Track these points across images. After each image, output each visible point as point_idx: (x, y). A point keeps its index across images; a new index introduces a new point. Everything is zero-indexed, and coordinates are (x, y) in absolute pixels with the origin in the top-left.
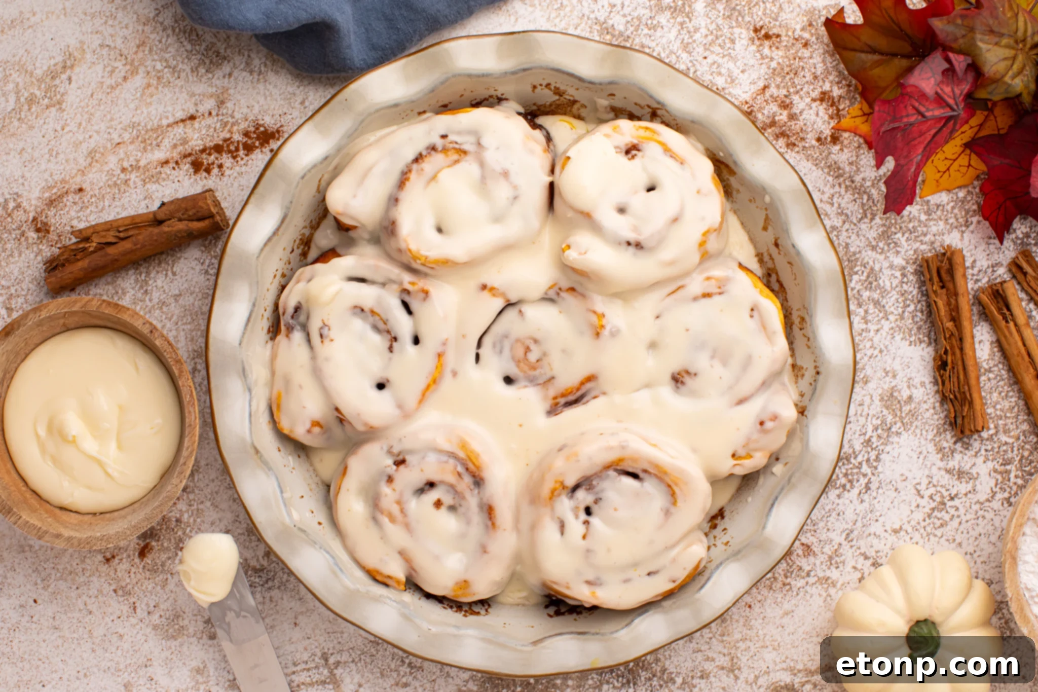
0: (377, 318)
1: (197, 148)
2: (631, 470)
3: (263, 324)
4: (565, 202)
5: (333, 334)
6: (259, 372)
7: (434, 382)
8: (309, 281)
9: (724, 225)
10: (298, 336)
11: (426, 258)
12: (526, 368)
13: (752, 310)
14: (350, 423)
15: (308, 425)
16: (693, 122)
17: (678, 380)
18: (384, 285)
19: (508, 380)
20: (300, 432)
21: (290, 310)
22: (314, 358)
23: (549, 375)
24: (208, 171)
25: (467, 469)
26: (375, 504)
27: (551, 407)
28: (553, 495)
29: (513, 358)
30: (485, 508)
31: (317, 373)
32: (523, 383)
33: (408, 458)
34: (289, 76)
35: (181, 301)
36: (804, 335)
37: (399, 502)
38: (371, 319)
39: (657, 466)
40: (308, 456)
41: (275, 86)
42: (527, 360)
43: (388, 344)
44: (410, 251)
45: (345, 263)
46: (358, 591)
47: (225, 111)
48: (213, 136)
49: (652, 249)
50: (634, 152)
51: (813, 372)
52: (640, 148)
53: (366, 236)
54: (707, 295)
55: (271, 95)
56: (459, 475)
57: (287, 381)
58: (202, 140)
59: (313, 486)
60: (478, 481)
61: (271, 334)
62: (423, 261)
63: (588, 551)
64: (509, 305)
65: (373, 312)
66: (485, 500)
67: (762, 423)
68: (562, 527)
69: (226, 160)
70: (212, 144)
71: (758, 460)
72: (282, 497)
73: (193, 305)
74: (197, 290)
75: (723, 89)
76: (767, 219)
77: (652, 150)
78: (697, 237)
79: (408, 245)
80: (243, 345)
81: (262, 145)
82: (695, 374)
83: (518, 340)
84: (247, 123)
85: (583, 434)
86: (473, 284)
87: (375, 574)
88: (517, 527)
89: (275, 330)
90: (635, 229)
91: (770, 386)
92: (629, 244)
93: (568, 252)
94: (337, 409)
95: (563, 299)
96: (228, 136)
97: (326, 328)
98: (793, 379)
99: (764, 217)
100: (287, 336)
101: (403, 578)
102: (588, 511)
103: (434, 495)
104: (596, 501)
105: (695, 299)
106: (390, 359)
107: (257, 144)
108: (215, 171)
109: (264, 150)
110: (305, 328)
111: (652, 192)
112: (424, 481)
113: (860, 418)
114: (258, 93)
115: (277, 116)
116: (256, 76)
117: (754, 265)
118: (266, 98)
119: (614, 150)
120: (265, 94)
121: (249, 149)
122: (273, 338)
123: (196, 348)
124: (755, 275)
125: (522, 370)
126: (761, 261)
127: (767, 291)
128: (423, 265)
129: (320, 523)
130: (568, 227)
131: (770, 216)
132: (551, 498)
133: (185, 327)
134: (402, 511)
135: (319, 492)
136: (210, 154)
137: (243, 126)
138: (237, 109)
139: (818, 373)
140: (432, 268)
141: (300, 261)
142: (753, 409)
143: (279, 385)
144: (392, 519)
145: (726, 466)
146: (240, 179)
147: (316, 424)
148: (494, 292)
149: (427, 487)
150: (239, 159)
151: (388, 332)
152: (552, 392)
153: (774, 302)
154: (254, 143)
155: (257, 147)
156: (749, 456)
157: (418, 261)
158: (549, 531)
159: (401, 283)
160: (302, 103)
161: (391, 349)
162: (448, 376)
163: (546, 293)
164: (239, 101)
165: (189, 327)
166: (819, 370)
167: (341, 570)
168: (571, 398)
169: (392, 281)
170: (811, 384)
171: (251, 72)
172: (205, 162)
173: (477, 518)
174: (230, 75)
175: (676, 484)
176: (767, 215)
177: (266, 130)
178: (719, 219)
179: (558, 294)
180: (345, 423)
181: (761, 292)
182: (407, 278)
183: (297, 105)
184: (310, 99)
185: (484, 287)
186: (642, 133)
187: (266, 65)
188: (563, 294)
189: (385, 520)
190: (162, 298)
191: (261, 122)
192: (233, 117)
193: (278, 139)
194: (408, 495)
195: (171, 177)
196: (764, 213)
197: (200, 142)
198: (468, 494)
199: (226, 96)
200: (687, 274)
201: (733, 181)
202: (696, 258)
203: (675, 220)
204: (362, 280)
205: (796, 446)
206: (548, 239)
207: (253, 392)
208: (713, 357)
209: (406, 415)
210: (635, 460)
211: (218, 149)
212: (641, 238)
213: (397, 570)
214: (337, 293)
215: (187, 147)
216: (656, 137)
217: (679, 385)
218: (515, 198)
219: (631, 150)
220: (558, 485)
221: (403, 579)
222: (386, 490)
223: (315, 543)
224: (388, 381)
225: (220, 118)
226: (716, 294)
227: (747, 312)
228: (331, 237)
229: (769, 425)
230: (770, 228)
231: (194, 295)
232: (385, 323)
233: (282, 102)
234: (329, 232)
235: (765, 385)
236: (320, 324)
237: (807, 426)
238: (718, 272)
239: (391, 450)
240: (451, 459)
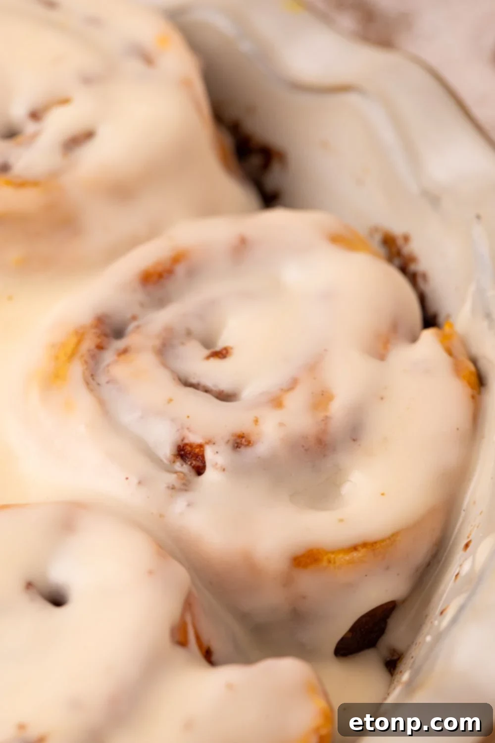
14: (188, 602)
25: (100, 347)
33: (166, 450)
37: (277, 402)
63: (88, 80)
68: (77, 141)
88: (153, 232)
94: (180, 642)
189: (338, 408)
224: (29, 586)
239: (178, 485)
240: (103, 379)
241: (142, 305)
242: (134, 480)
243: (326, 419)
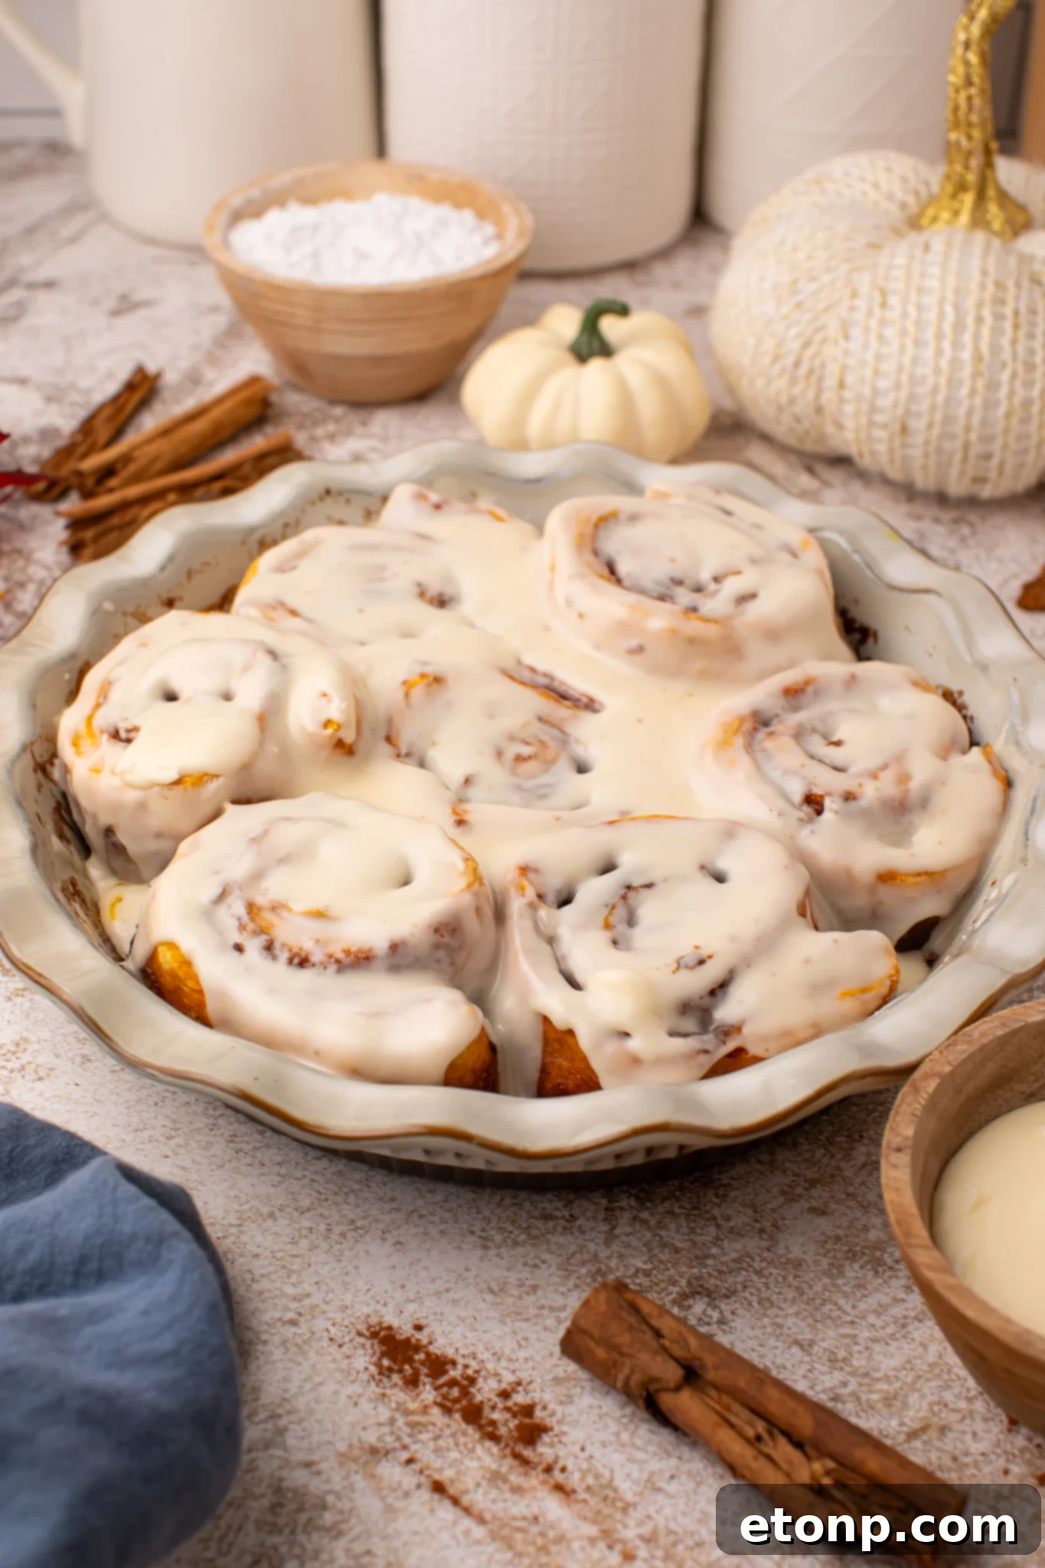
0: (613, 920)
1: (495, 1449)
2: (605, 568)
4: (255, 757)
5: (685, 951)
12: (549, 753)
14: (808, 892)
17: (441, 601)
18: (551, 941)
19: (582, 768)
22: (745, 961)
24: (528, 1410)
26: (902, 809)
27: (587, 709)
28: (709, 620)
29: (545, 771)
30: (792, 700)
33: (798, 797)
34: (253, 1367)
35: (808, 1335)
37: (874, 776)
38: (620, 928)
41: (286, 1379)
42: (534, 755)
43: (645, 892)
47: (389, 1439)
48: (453, 1435)
50: (123, 734)
52: (111, 729)
54: (294, 613)
55: (308, 1379)
56: (772, 734)
58: (473, 1450)
63: (753, 561)
65: (608, 928)
66: (782, 704)
67: (437, 507)
68: (745, 598)
69: (485, 1391)
70: (470, 1430)
73: (797, 1314)
74: (766, 1321)
77: (108, 718)
79: (463, 890)
81: (417, 1348)
82: (419, 586)
83: (515, 773)
84: (389, 1392)
88: (791, 665)
92: (276, 659)
94: (802, 914)
95: (410, 746)
96: (436, 1411)
97: (682, 961)
100: (738, 1030)
102: (700, 587)
103: (827, 752)
104: (680, 583)
105: (308, 620)
106: (665, 880)
107: (421, 1356)
108: (519, 1398)
109: (425, 1341)
111: (177, 693)
114: (317, 1401)
115: (344, 1349)
116: (283, 1422)
118: (320, 1384)
120: (313, 1389)
121: (438, 1365)
123: (870, 1274)
125: (557, 757)
132: (716, 622)
133: (848, 1308)
134: (885, 767)
136: (493, 1423)
137: (399, 1395)
138: (372, 1421)
139: (328, 493)
142: (425, 523)
144: (905, 777)
146: (507, 1351)
150: (470, 1372)
151: (624, 898)
152: (564, 714)
154: (423, 1363)
155: (428, 1354)
158: (762, 611)
159: (532, 907)
160: (293, 1323)
161: (649, 886)
163: (416, 766)
164: (353, 1425)
165: (842, 1302)
169: (536, 924)
171: (281, 1432)
172: (513, 1423)
174: (308, 1465)
176: (132, 615)
177: (383, 1354)
179: (407, 754)
183: (303, 1329)
184: (277, 1315)
185: (460, 823)
187: (253, 1414)
188: (404, 751)
189: (915, 785)
190: (825, 1369)
191: (373, 1369)
192: (392, 1421)
193: (390, 1328)
194: (852, 775)
195: (585, 1466)
197: (479, 1450)
198: (792, 725)
199: (356, 1452)
208: (383, 579)
209: (735, 828)
211: (473, 1415)
212: (258, 653)
215: (504, 1469)
217: (448, 594)
218: (288, 819)
219: (121, 737)
220: (692, 616)
221: (975, 751)
222: (868, 797)
224: (702, 869)
225: (407, 1440)
229: (435, 499)
231: (779, 1320)
232: (613, 907)
233: (312, 1355)
236: (682, 972)
240: (756, 748)
241: (783, 708)
242: (775, 813)
243: (907, 791)
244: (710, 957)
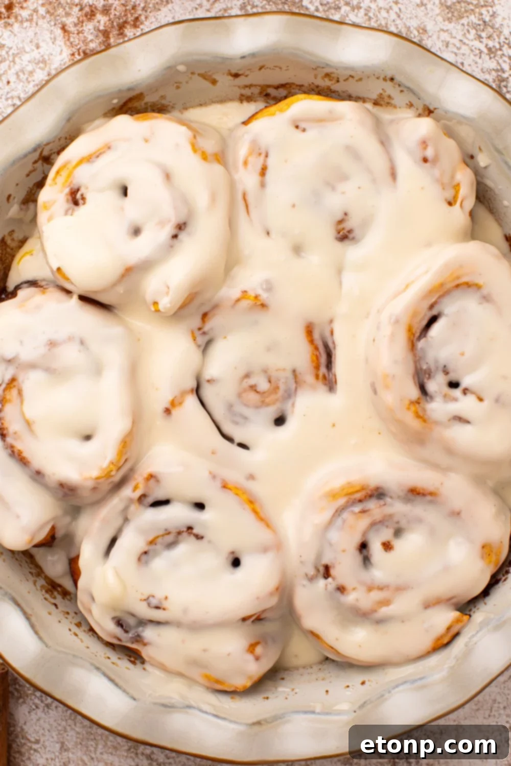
0: (160, 540)
2: (425, 322)
3: (123, 665)
4: (104, 291)
5: (160, 594)
6: (174, 690)
7: (252, 503)
8: (93, 599)
9: (193, 125)
10: (149, 633)
11: (112, 463)
12: (273, 397)
13: (297, 127)
14: (264, 611)
15: (250, 657)
16: (69, 120)
17: (344, 236)
18: (126, 520)
19: (280, 421)
20: (255, 669)
21: (118, 631)
22: (178, 624)
23: (289, 375)
25: (360, 501)
26: (362, 615)
27: (325, 384)
28: (421, 417)
29: (257, 407)
30: (410, 496)
31: (197, 627)
32: (288, 406)
33: (325, 561)
35: (70, 745)
36: (346, 80)
37: (370, 589)
38: (158, 547)
39: (431, 292)
40: (286, 669)
42: (264, 393)
43: (193, 538)
44: (97, 478)
45: (88, 553)
46: (452, 668)
49: (191, 213)
50: (78, 196)
51: (389, 83)
52: (76, 187)
53: (67, 519)
54: (263, 171)
56: (363, 512)
57: (194, 662)
59: (321, 675)
60: (378, 494)
61: (138, 662)
62: (114, 468)
64: (197, 391)
65: (152, 542)
66: (401, 494)
67: (425, 160)
68: (460, 419)
71: (465, 178)
72: (319, 714)
73: (78, 733)
74: (64, 723)
75: (49, 75)
76: (204, 76)
77: (83, 176)
78: (194, 160)
79: (91, 478)
80: (136, 696)
82: (346, 214)
83: (239, 395)
85: (367, 361)
86: (160, 421)
87: (440, 642)
89: (134, 656)
90: (162, 223)
91: (388, 137)
92: (175, 236)
93: (161, 307)
94: (244, 619)
95: (212, 329)
97: (151, 599)
98: (390, 108)
99: (200, 79)
100: (145, 644)
101: (455, 614)
102: (454, 385)
103: (376, 548)
104: (446, 372)
105: (263, 185)
106: (209, 542)
110: (143, 622)
111: (129, 192)
112: (357, 553)
113: (462, 51)
117: (250, 108)
119: (69, 217)
122: (143, 662)
124: (261, 110)
125: (274, 403)
126: (250, 99)
127: (282, 104)
128: (119, 469)
129: (363, 683)
130: (134, 296)
131: (202, 72)
132: (425, 421)
133: (99, 751)
134: (381, 588)
135: (330, 672)
139: (392, 79)
140: (126, 460)
141: (70, 600)
142: (406, 164)
143: (195, 673)
144: (386, 602)
145: (459, 216)
147: (251, 648)
148: (176, 402)
149: (365, 551)
151: (179, 533)
152: (309, 378)
153: (298, 100)
156: (457, 187)
157: (113, 473)
158: (461, 436)
159: (131, 501)
161: (199, 537)
162: (252, 486)
163: (199, 346)
165: (100, 747)
166: (389, 76)
167: (421, 679)
168: (323, 359)
169: (126, 509)
170: (402, 91)
173: (418, 509)
175: (458, 278)
176: (199, 75)
178: (183, 129)
179: (204, 333)
180: (263, 616)
181: (281, 111)
182: (127, 492)
185: (168, 411)
186: (61, 180)
188: (206, 328)
194: (365, 576)
196: (196, 77)
198: (388, 510)
200: (232, 185)
201: (150, 99)
202: (218, 168)
203: (168, 176)
204: (113, 541)
205: (464, 132)
206: (140, 323)
207: (193, 704)
208: (333, 188)
209: (277, 546)
210: (415, 314)
212: (174, 221)
213: (445, 617)
214: (117, 574)
216: (70, 166)
217: (351, 236)
218: (82, 342)
219: (75, 198)
220: (413, 408)
221: (457, 614)
222: (350, 598)
223: (382, 696)
224: (233, 553)
226: (265, 161)
227: (298, 133)
228: (56, 558)
229: (429, 153)
230: (216, 77)
231: (68, 728)
232: (169, 533)
234: (49, 558)
235: (384, 142)
236: (145, 604)
237: (446, 112)
238: (243, 151)
239: (309, 576)
241: (400, 496)
242: (302, 560)
244: (164, 609)
